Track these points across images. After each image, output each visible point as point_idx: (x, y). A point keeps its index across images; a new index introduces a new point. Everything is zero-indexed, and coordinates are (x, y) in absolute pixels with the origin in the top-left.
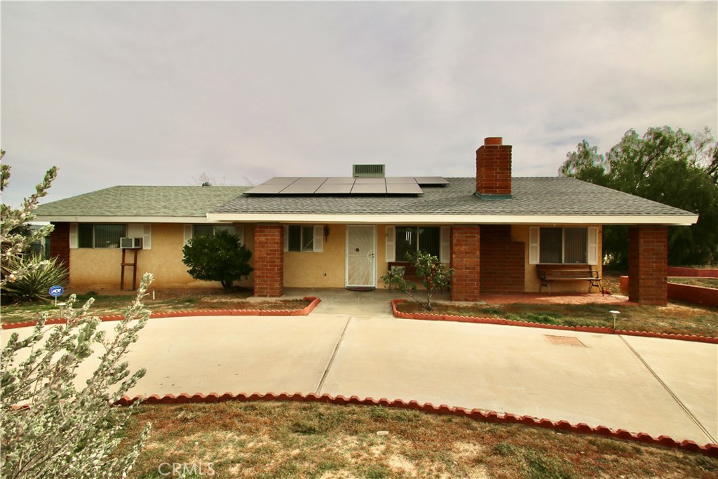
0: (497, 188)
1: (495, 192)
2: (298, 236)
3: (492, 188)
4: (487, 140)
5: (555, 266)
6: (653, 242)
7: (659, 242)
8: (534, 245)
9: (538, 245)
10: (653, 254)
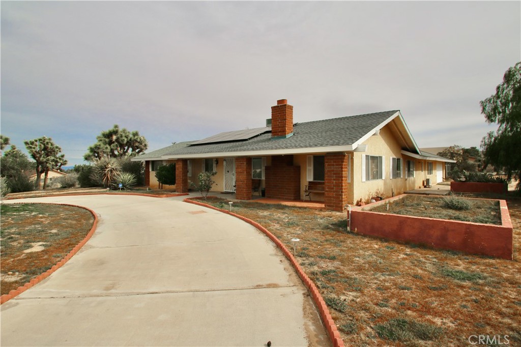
0: (279, 132)
1: (278, 134)
2: (208, 164)
3: (277, 132)
4: (279, 102)
5: (319, 182)
6: (333, 165)
7: (337, 165)
8: (310, 168)
9: (312, 168)
10: (334, 174)
